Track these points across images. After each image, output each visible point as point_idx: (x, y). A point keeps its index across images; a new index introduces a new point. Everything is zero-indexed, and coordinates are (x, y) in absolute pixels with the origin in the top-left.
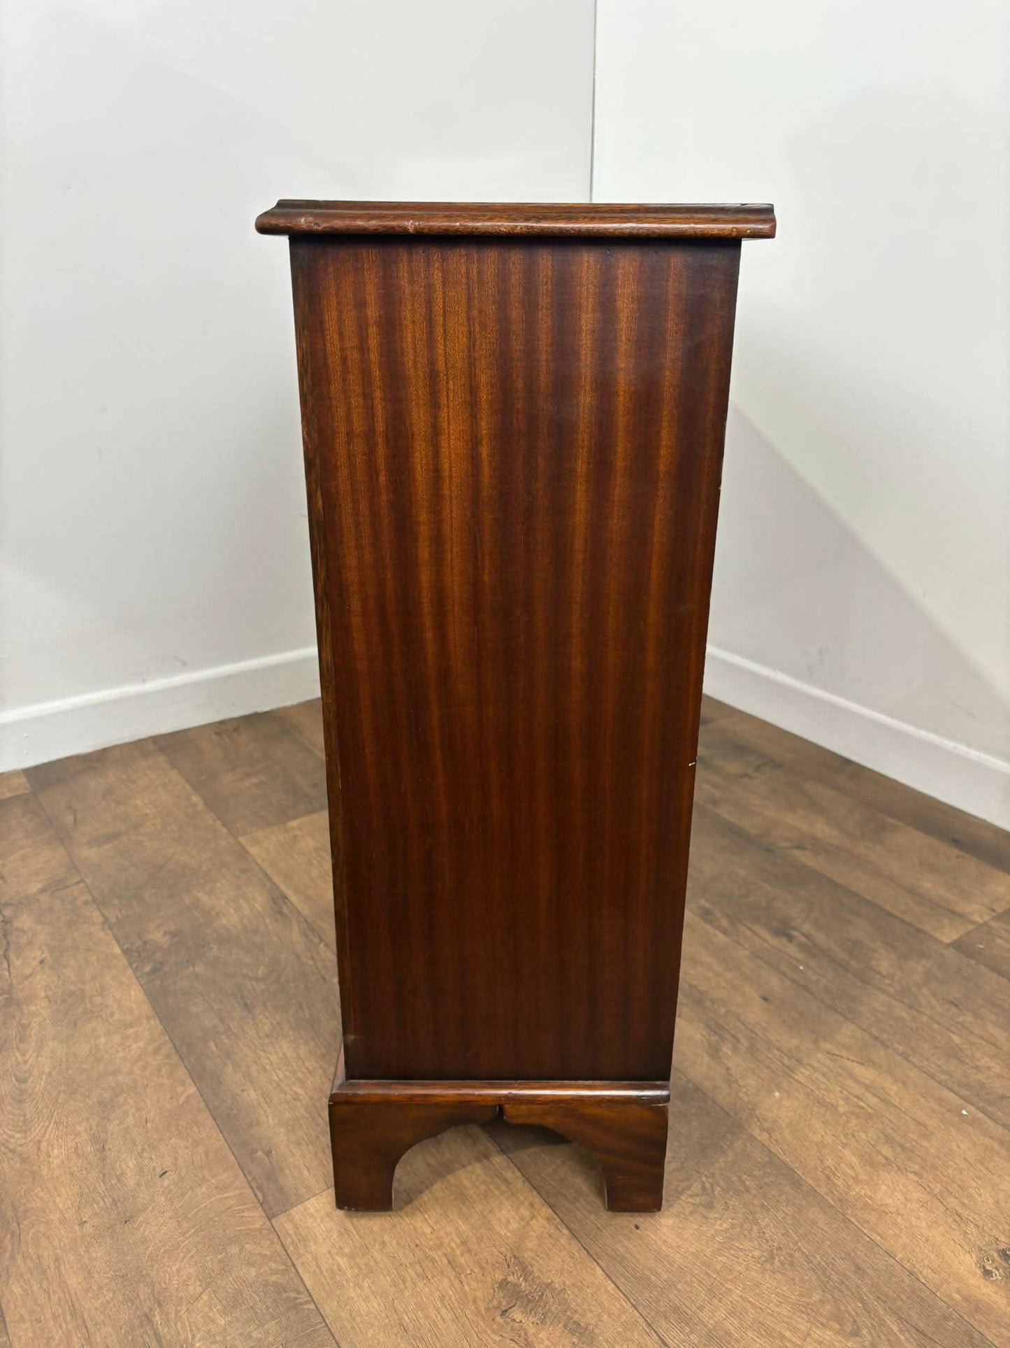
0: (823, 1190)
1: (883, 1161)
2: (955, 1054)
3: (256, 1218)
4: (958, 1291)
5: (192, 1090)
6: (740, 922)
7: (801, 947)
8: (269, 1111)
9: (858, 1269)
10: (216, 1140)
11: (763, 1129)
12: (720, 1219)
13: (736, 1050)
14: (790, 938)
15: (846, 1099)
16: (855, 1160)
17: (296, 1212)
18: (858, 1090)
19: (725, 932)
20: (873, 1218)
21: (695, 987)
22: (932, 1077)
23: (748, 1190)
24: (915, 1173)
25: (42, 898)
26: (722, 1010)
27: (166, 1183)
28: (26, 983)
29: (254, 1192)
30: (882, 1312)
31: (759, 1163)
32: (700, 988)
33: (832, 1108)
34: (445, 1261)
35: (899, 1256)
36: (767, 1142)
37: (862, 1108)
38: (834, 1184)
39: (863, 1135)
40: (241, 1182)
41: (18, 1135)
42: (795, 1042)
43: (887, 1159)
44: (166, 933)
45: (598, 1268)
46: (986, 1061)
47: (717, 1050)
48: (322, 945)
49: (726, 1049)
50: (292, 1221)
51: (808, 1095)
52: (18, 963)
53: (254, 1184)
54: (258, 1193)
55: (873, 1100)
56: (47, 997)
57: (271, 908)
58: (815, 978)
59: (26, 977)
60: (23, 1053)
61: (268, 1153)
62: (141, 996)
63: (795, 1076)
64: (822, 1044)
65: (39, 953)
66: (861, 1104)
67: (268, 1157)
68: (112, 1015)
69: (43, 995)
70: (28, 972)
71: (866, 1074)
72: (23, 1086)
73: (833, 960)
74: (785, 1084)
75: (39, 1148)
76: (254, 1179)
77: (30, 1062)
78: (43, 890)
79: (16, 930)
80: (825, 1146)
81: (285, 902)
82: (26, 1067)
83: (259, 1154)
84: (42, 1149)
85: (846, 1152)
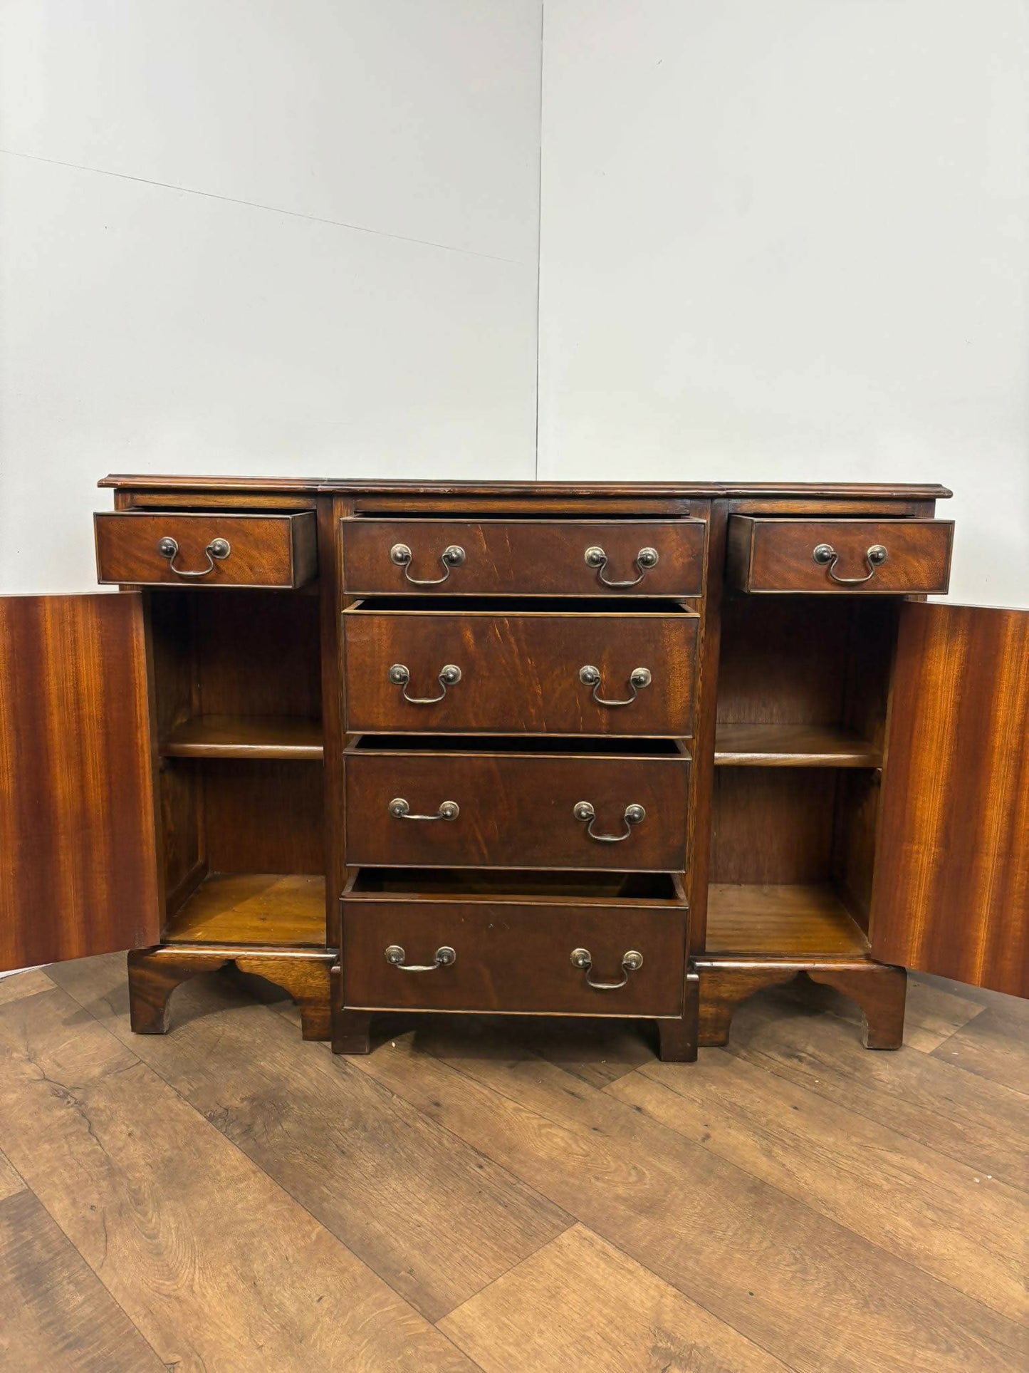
0: (891, 1250)
1: (930, 1222)
2: (960, 1137)
3: (421, 1326)
4: (1018, 1310)
5: (320, 1228)
6: (755, 1050)
7: (810, 1064)
8: (397, 1238)
9: (936, 1303)
10: (358, 1267)
11: (828, 1209)
12: (816, 1280)
13: (784, 1149)
14: (800, 1059)
15: (887, 1180)
16: (908, 1224)
17: (454, 1315)
18: (894, 1172)
19: (743, 1058)
20: (936, 1264)
21: (734, 1104)
22: (948, 1155)
23: (831, 1256)
24: (958, 1229)
25: (107, 1079)
26: (764, 1120)
27: (326, 1306)
28: (122, 1155)
29: (409, 1304)
30: (965, 1332)
31: (833, 1234)
32: (739, 1104)
33: (878, 1187)
34: (599, 1338)
35: (965, 1290)
36: (835, 1219)
37: (901, 1185)
38: (897, 1243)
39: (909, 1205)
40: (394, 1297)
41: (167, 1283)
42: (831, 1140)
43: (933, 1221)
44: (243, 1100)
45: (730, 1328)
46: (986, 1140)
47: (770, 1152)
48: (395, 1097)
49: (777, 1151)
50: (453, 1322)
51: (855, 1180)
52: (106, 1138)
53: (406, 1297)
54: (414, 1304)
55: (909, 1178)
56: (147, 1164)
57: (336, 1070)
58: (831, 1089)
59: (120, 1149)
60: (145, 1214)
61: (411, 1272)
62: (239, 1155)
63: (840, 1166)
64: (854, 1139)
65: (124, 1127)
66: (901, 1182)
67: (412, 1275)
68: (218, 1173)
69: (143, 1163)
70: (120, 1144)
71: (895, 1158)
72: (155, 1241)
73: (842, 1074)
74: (834, 1173)
75: (193, 1292)
76: (406, 1294)
77: (154, 1220)
78: (105, 1073)
79: (92, 1109)
80: (882, 1216)
81: (346, 1065)
82: (151, 1226)
83: (402, 1273)
84: (196, 1291)
85: (901, 1220)
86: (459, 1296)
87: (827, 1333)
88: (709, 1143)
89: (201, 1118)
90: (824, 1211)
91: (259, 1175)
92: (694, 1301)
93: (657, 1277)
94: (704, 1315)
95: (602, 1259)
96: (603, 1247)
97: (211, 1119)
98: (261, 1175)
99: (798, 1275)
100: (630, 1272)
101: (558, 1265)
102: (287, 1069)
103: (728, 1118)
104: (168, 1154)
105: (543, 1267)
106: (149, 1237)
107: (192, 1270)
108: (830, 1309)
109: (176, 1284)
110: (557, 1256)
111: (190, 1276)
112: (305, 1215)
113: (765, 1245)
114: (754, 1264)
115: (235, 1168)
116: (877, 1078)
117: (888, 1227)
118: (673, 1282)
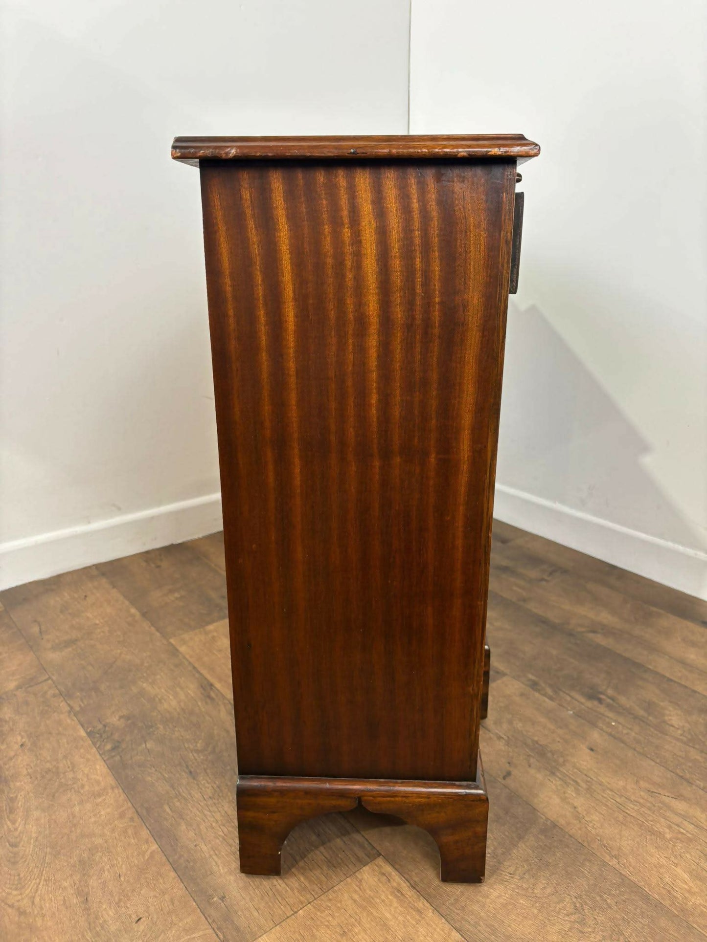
0: (667, 903)
5: (154, 847)
6: (560, 690)
7: (610, 707)
8: (219, 862)
10: (179, 890)
11: (611, 856)
13: (577, 791)
14: (600, 701)
15: (670, 827)
16: (686, 876)
18: (677, 820)
19: (551, 698)
26: (561, 760)
27: (142, 927)
29: (215, 932)
31: (614, 884)
33: (660, 835)
36: (617, 866)
37: (682, 833)
38: (674, 896)
39: (688, 856)
40: (203, 924)
42: (621, 783)
44: (120, 718)
51: (641, 826)
53: (214, 925)
54: (219, 933)
55: (691, 827)
56: (28, 774)
57: (202, 694)
58: (625, 732)
59: (11, 759)
60: (14, 823)
61: (223, 898)
62: (105, 770)
63: (627, 811)
64: (642, 784)
65: (19, 738)
66: (682, 830)
67: (223, 901)
68: (83, 786)
69: (25, 772)
71: (680, 806)
72: (15, 850)
73: (636, 717)
74: (621, 818)
75: (33, 903)
76: (214, 921)
77: (20, 828)
78: (18, 687)
80: (661, 866)
81: (211, 689)
82: (17, 833)
83: (215, 899)
84: (36, 903)
85: (679, 870)
86: (260, 927)
88: (509, 781)
89: (83, 733)
90: (607, 858)
91: (116, 791)
93: (444, 920)
95: (396, 897)
96: (399, 884)
97: (90, 734)
99: (576, 925)
100: (419, 911)
101: (355, 901)
102: (163, 690)
103: (529, 756)
105: (341, 902)
106: (12, 845)
110: (356, 891)
111: (35, 886)
112: (145, 833)
113: (549, 890)
114: (535, 911)
115: (98, 783)
116: (669, 723)
117: (668, 879)
118: (457, 925)
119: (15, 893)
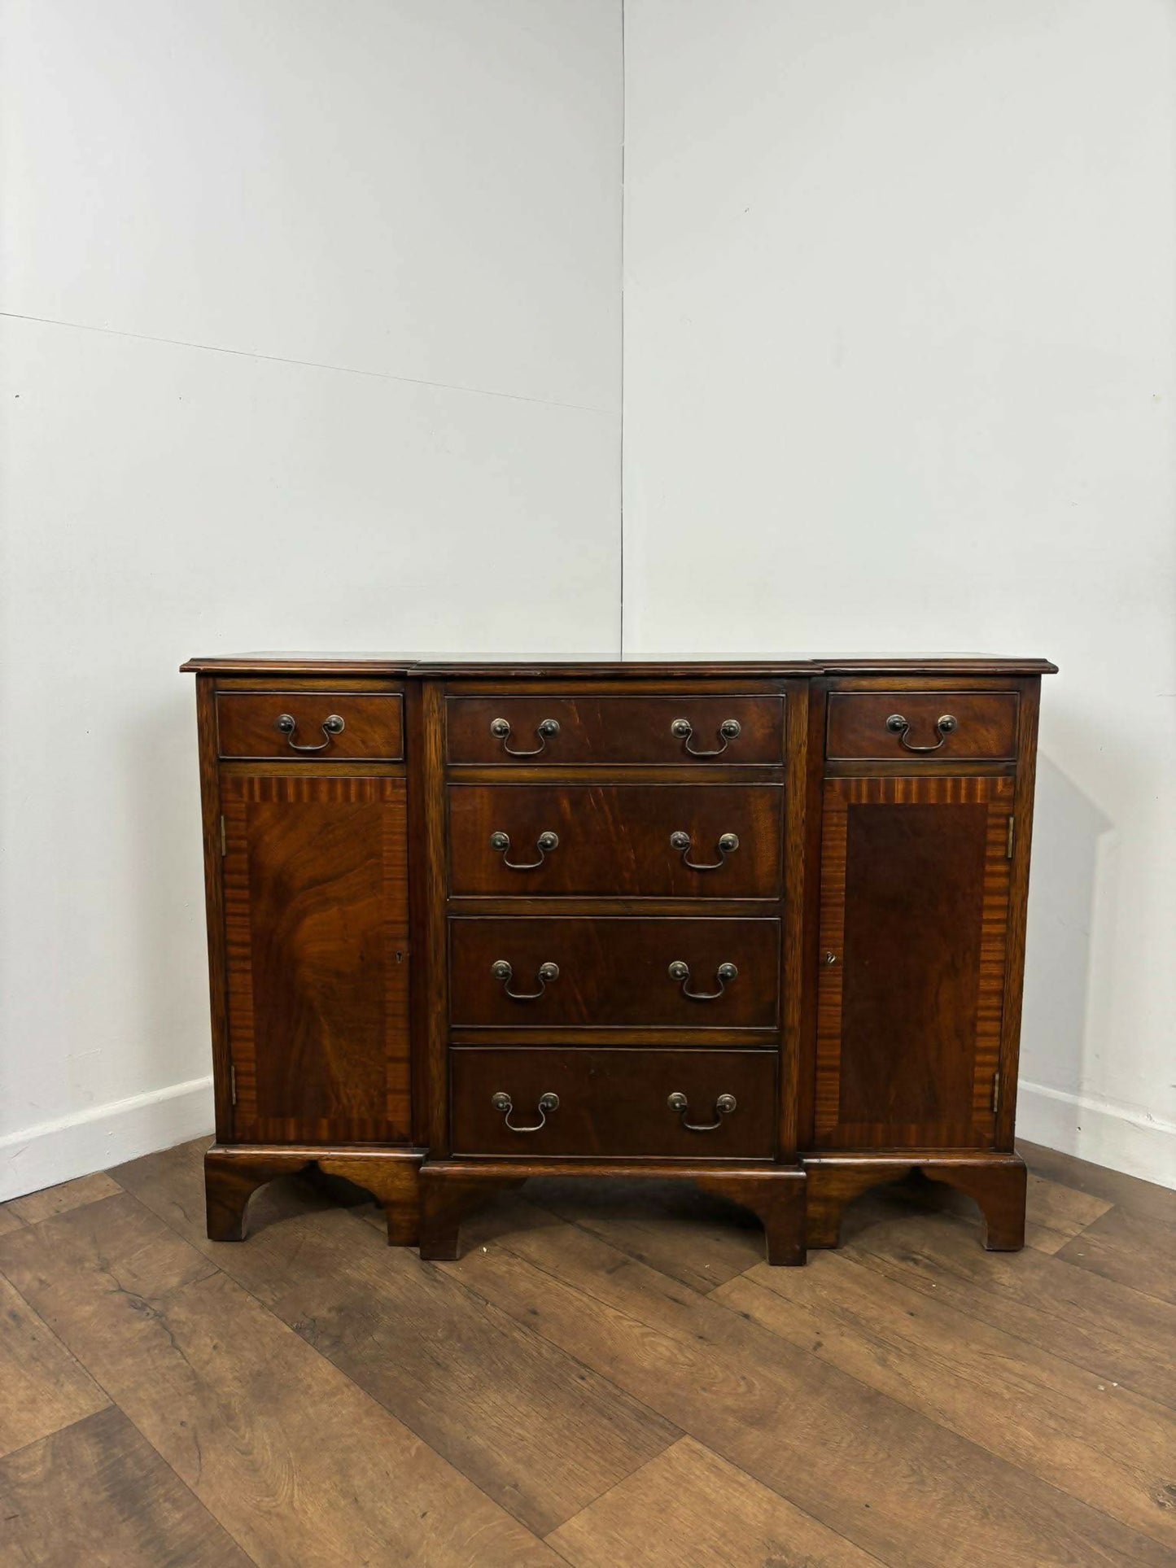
0: (1011, 1460)
1: (1052, 1431)
2: (1086, 1343)
3: (529, 1541)
4: (1143, 1521)
5: (420, 1442)
6: (867, 1252)
7: (926, 1266)
8: (500, 1452)
9: (1059, 1515)
10: (461, 1482)
11: (946, 1420)
12: (934, 1491)
13: (900, 1357)
14: (916, 1262)
15: (1008, 1388)
16: (1029, 1434)
17: (562, 1529)
18: (1016, 1380)
19: (857, 1262)
20: (1058, 1475)
21: (847, 1310)
22: (1072, 1362)
23: (949, 1467)
24: (1081, 1437)
25: (185, 1289)
26: (878, 1328)
27: (430, 1521)
28: (209, 1368)
29: (517, 1519)
30: (1088, 1543)
31: (952, 1445)
32: (851, 1310)
33: (998, 1396)
34: (712, 1551)
35: (1088, 1501)
36: (953, 1429)
37: (1022, 1393)
38: (1018, 1453)
39: (1031, 1415)
40: (500, 1512)
42: (949, 1347)
43: (1055, 1430)
44: (330, 1310)
45: (846, 1541)
46: (1112, 1346)
47: (885, 1360)
48: (489, 1305)
49: (892, 1359)
50: (561, 1537)
51: (975, 1389)
52: (190, 1351)
53: (513, 1513)
54: (522, 1520)
55: (1030, 1387)
56: (235, 1378)
57: (426, 1278)
58: (949, 1293)
59: (207, 1363)
60: (237, 1430)
61: (516, 1486)
62: (331, 1367)
63: (958, 1374)
64: (974, 1347)
65: (208, 1340)
66: (1024, 1391)
67: (517, 1490)
68: (309, 1387)
69: (231, 1377)
70: (206, 1357)
71: (1017, 1366)
72: (251, 1457)
73: (961, 1278)
74: (952, 1381)
75: (293, 1509)
76: (513, 1509)
77: (247, 1436)
78: (183, 1283)
79: (173, 1321)
80: (1001, 1426)
81: (435, 1271)
82: (246, 1441)
83: (507, 1488)
84: (297, 1508)
85: (1021, 1429)
86: (567, 1511)
87: (944, 1545)
88: (820, 1352)
89: (288, 1330)
90: (941, 1422)
91: (352, 1389)
92: (808, 1513)
93: (770, 1490)
94: (818, 1526)
95: (712, 1472)
96: (713, 1459)
98: (355, 1388)
99: (916, 1486)
100: (742, 1485)
101: (666, 1479)
102: (374, 1276)
103: (841, 1325)
104: (256, 1367)
105: (651, 1480)
106: (243, 1453)
107: (290, 1485)
108: (948, 1521)
109: (275, 1500)
110: (667, 1471)
111: (289, 1492)
112: (403, 1429)
113: (881, 1456)
114: (869, 1476)
115: (327, 1381)
116: (997, 1281)
117: (1008, 1437)
118: (786, 1494)
119: (267, 1499)
